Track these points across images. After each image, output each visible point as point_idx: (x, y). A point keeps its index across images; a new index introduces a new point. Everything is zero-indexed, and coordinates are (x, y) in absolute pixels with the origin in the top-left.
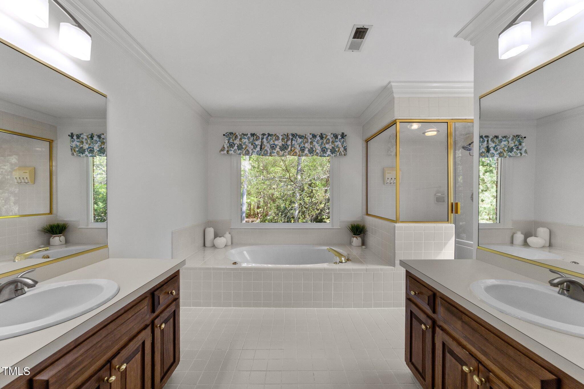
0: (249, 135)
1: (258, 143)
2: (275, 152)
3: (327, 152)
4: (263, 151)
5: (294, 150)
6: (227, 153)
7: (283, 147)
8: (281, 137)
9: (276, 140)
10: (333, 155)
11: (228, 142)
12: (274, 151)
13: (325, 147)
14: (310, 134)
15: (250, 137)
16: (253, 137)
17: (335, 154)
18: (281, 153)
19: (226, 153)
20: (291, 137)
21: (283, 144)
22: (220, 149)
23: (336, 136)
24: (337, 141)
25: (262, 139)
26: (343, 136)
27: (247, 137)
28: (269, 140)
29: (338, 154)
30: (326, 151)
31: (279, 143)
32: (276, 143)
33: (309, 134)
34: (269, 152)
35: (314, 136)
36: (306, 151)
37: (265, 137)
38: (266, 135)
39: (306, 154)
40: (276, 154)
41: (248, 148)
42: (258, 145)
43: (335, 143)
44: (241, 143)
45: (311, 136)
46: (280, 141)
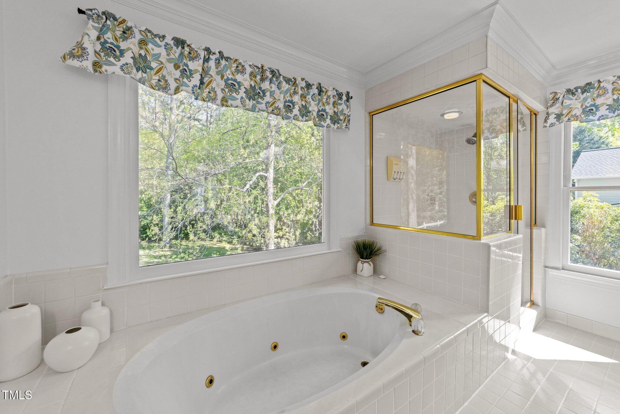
0: (169, 40)
1: (195, 65)
2: (237, 99)
3: (327, 120)
4: (208, 90)
5: (274, 103)
6: (95, 71)
7: (251, 91)
8: (249, 70)
9: (237, 71)
10: (336, 126)
11: (98, 38)
12: (234, 94)
13: (324, 110)
14: (303, 79)
15: (173, 45)
16: (180, 48)
17: (339, 125)
18: (250, 104)
19: (90, 68)
20: (268, 74)
21: (253, 85)
22: (67, 50)
23: (340, 95)
24: (341, 104)
25: (206, 60)
26: (349, 98)
27: (163, 44)
28: (222, 66)
29: (343, 125)
30: (325, 116)
31: (245, 80)
32: (239, 77)
33: (300, 79)
34: (220, 95)
35: (309, 86)
36: (296, 111)
37: (213, 57)
38: (214, 53)
39: (296, 115)
40: (238, 102)
41: (164, 72)
42: (196, 71)
43: (339, 107)
44: (143, 52)
45: (303, 84)
46: (247, 76)
